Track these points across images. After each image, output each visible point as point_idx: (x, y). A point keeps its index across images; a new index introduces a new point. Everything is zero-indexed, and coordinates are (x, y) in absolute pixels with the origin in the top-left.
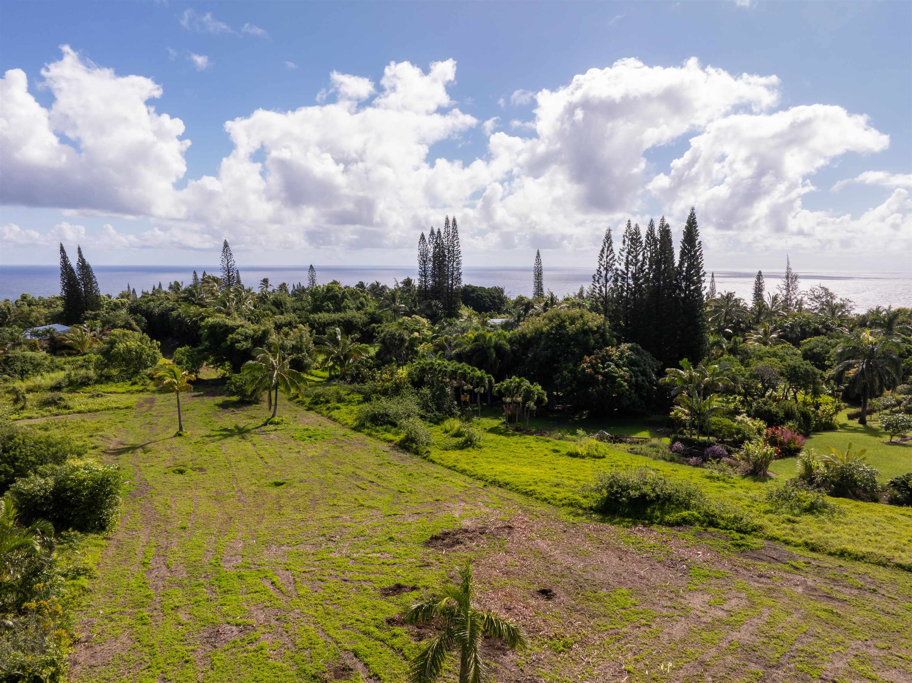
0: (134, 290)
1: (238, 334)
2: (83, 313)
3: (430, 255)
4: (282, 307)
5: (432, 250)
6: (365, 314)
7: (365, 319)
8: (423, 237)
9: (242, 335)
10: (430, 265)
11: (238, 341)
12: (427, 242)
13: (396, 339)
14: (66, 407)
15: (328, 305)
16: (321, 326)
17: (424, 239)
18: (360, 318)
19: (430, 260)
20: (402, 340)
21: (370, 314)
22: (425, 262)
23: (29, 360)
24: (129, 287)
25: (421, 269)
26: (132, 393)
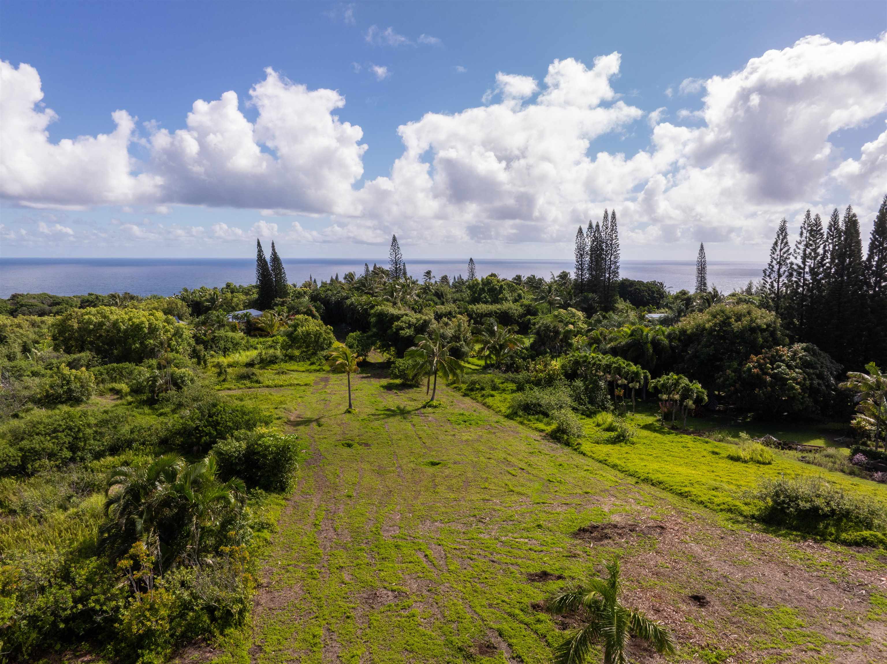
0: (315, 280)
1: (402, 322)
2: (274, 300)
3: (588, 248)
4: (443, 298)
5: (590, 243)
6: (521, 306)
7: (521, 310)
8: (580, 231)
9: (405, 323)
10: (587, 258)
11: (402, 329)
12: (585, 235)
13: (550, 331)
14: (257, 382)
15: (485, 297)
16: (478, 316)
17: (582, 232)
18: (517, 310)
19: (587, 254)
20: (557, 333)
21: (526, 306)
22: (582, 255)
23: (230, 340)
24: (311, 278)
25: (578, 262)
26: (310, 372)
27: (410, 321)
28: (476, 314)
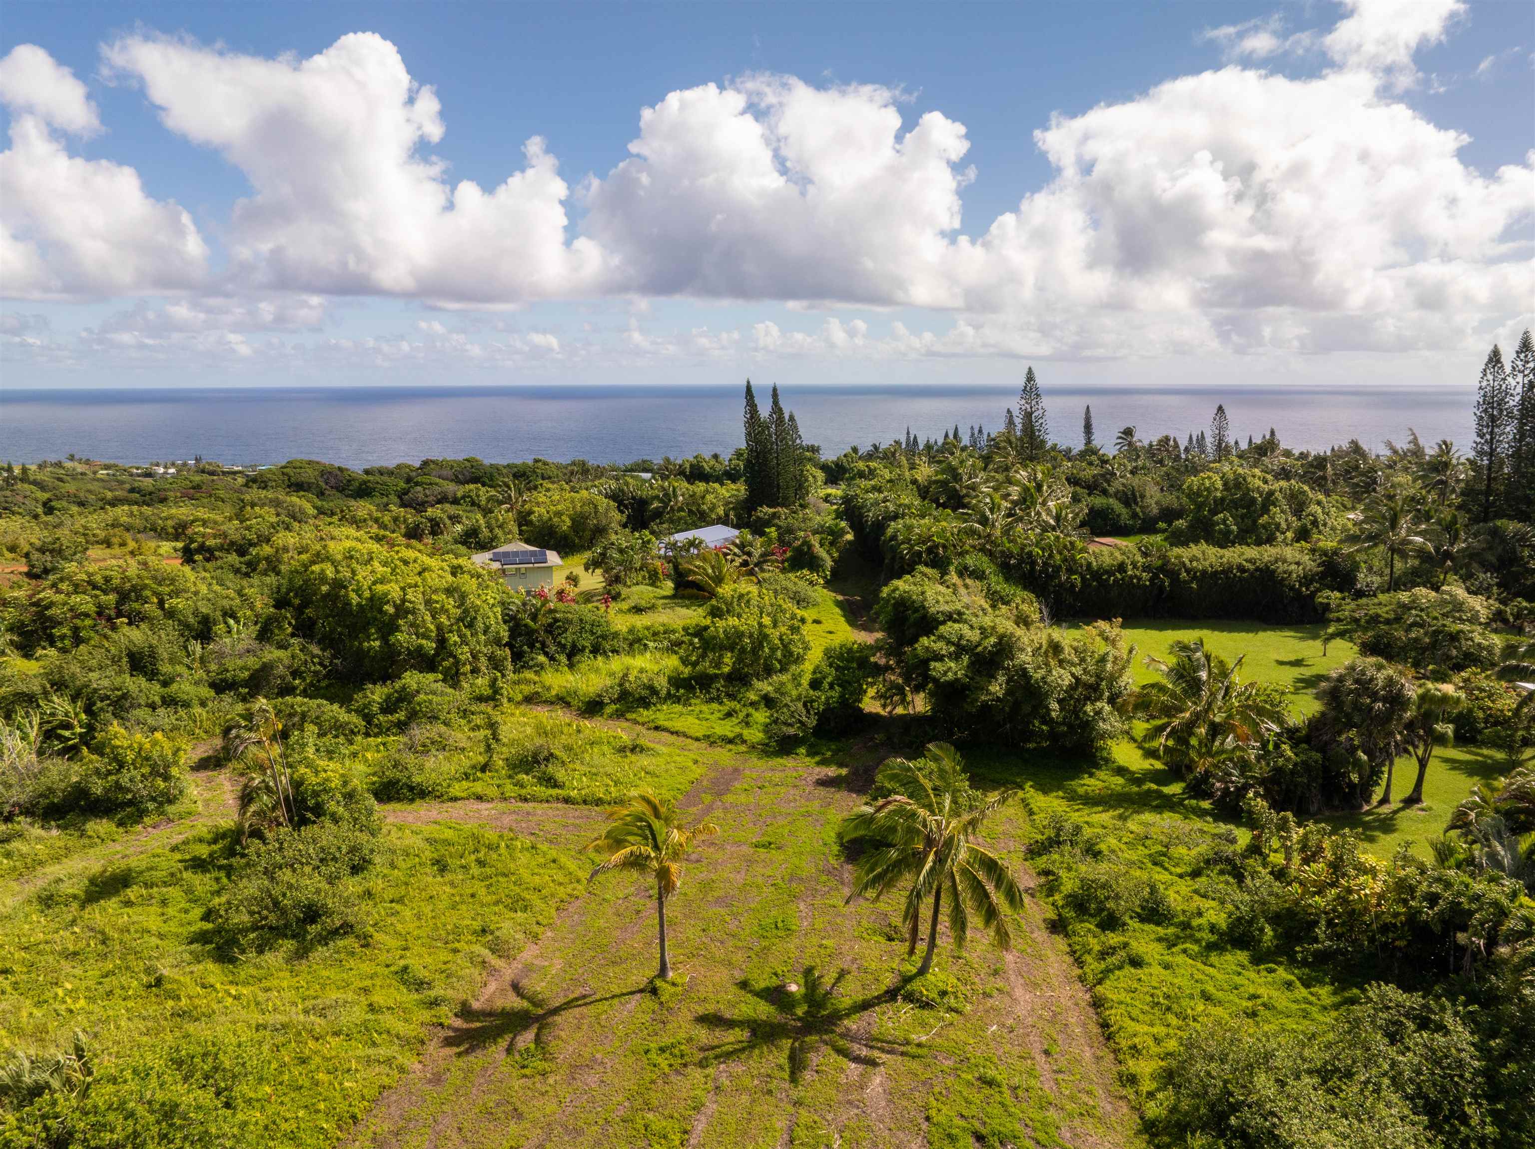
0: (915, 437)
1: (941, 637)
2: (756, 510)
3: (1513, 402)
5: (1519, 389)
6: (1313, 551)
7: (1309, 563)
8: (1495, 358)
9: (949, 642)
10: (1510, 429)
12: (1508, 369)
15: (1224, 521)
16: (1195, 578)
17: (1498, 361)
18: (1298, 564)
19: (1510, 415)
20: (1396, 700)
21: (1325, 553)
22: (1493, 419)
24: (908, 433)
25: (1481, 435)
26: (712, 744)
27: (961, 637)
28: (1188, 571)
